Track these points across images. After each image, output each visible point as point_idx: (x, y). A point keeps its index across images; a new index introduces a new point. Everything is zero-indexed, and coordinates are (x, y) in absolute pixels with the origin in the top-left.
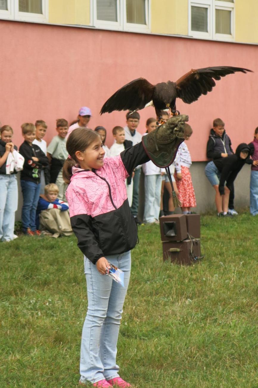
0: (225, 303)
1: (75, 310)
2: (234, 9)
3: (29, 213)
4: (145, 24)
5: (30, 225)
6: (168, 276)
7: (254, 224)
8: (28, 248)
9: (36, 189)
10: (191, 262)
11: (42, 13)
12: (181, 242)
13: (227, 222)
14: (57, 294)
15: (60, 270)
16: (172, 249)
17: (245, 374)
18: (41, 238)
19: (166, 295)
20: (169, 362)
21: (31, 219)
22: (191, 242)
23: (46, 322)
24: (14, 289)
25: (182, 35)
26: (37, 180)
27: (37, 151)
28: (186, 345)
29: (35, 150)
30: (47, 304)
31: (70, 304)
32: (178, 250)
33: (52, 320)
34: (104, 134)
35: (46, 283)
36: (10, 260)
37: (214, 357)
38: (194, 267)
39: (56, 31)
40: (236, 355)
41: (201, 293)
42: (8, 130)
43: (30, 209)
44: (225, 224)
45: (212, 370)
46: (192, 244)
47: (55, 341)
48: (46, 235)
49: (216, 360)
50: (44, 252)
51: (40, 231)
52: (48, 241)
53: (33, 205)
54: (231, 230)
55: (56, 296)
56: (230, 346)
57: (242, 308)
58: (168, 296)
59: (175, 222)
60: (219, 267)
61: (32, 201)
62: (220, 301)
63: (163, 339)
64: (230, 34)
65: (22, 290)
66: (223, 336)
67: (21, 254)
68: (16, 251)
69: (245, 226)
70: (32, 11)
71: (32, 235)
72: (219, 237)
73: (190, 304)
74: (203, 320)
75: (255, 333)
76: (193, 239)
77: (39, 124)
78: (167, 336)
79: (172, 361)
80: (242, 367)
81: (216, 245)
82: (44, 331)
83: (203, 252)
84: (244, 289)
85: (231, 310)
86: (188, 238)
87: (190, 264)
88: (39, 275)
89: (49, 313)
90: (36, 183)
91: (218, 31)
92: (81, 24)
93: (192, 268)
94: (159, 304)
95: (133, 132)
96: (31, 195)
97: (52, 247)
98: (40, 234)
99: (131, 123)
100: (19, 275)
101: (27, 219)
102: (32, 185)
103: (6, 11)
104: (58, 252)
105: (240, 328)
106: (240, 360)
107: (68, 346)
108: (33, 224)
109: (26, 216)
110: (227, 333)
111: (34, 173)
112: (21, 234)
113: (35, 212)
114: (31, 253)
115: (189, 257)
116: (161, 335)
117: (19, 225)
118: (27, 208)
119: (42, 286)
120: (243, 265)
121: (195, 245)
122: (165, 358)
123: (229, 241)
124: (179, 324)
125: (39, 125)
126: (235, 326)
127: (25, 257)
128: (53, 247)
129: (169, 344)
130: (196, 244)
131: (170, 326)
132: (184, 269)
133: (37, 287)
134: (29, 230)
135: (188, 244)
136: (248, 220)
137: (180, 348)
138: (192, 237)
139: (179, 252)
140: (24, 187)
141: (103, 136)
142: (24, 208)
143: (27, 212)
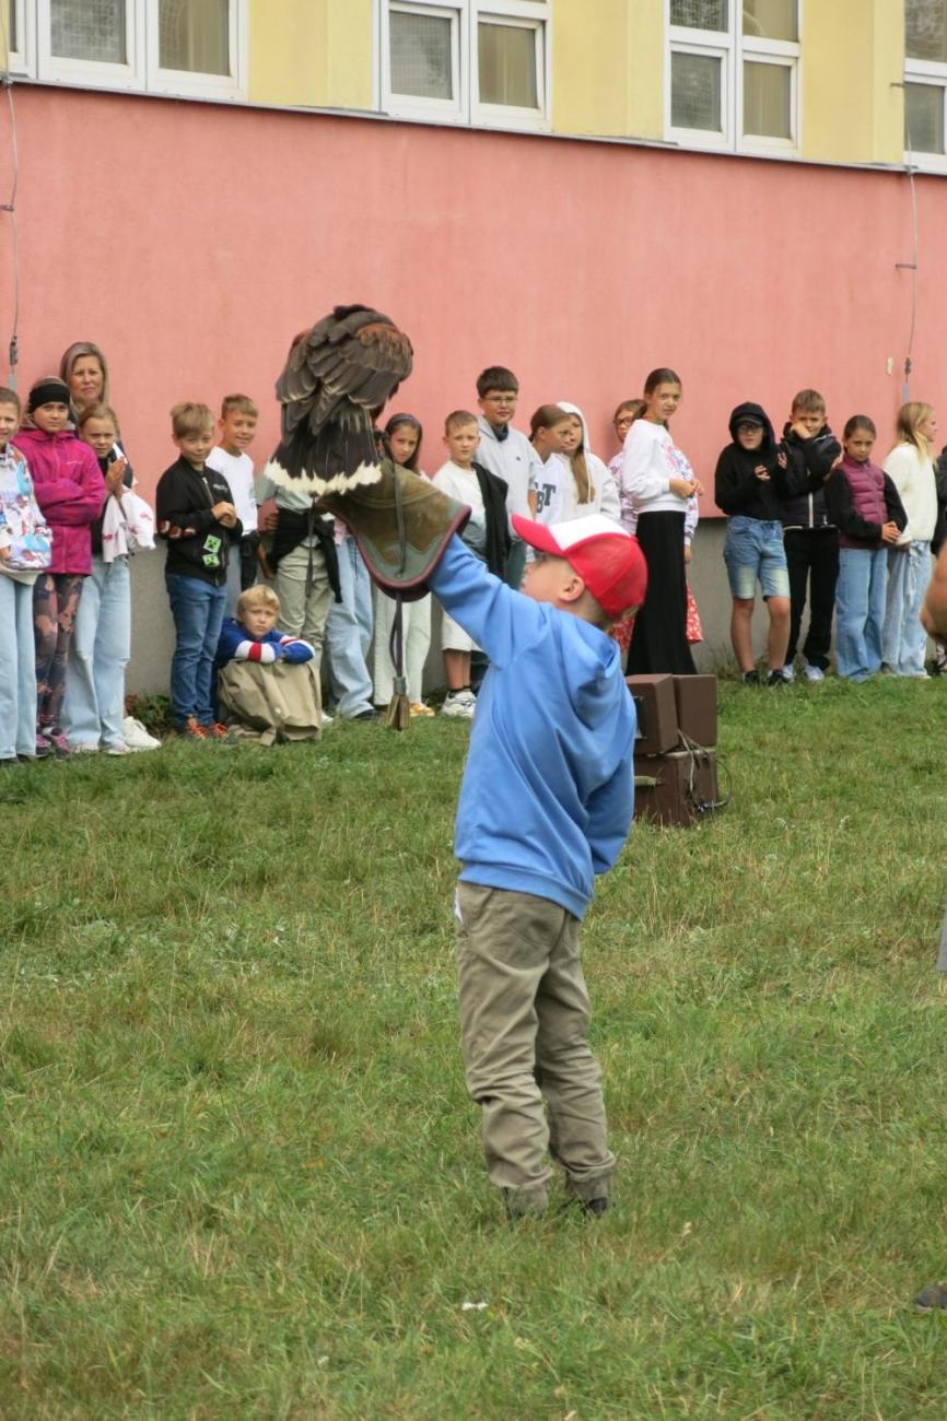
0: (808, 938)
1: (360, 959)
2: (799, 61)
3: (193, 673)
4: (535, 106)
5: (195, 707)
6: (627, 859)
7: (864, 706)
8: (196, 776)
9: (214, 601)
10: (691, 818)
11: (228, 73)
12: (661, 759)
13: (780, 699)
14: (299, 909)
15: (300, 841)
17: (893, 1149)
18: (228, 747)
19: (629, 915)
20: (659, 1111)
21: (200, 690)
22: (689, 756)
23: (278, 993)
24: (171, 895)
25: (646, 140)
26: (216, 575)
27: (217, 486)
28: (706, 1062)
29: (211, 486)
30: (276, 940)
31: (345, 941)
33: (296, 986)
34: (415, 439)
35: (262, 879)
36: (143, 812)
37: (795, 1097)
38: (699, 833)
39: (272, 128)
40: (861, 1092)
41: (734, 910)
42: (100, 417)
43: (197, 660)
44: (777, 705)
45: (792, 1135)
46: (693, 764)
47: (314, 1050)
48: (243, 736)
49: (803, 1107)
50: (242, 786)
51: (225, 724)
52: (250, 755)
53: (205, 646)
54: (795, 723)
55: (298, 917)
56: (838, 1067)
57: (861, 954)
58: (634, 918)
60: (774, 832)
61: (202, 634)
62: (793, 933)
63: (637, 1043)
64: (789, 136)
65: (194, 898)
66: (816, 1035)
67: (174, 794)
68: (161, 786)
69: (836, 712)
70: (198, 69)
71: (202, 736)
72: (761, 744)
73: (704, 941)
74: (746, 988)
75: (909, 1028)
76: (695, 748)
77: (231, 405)
78: (647, 1036)
79: (672, 1109)
80: (882, 1127)
81: (757, 768)
82: (278, 1022)
83: (723, 789)
84: (859, 899)
85: (830, 960)
86: (680, 747)
87: (687, 825)
88: (239, 855)
89: (285, 966)
90: (214, 584)
91: (751, 127)
92: (346, 106)
93: (694, 835)
94: (607, 940)
95: (501, 430)
96: (199, 617)
97: (266, 774)
98: (225, 735)
99: (495, 404)
100: (179, 854)
101: (189, 690)
102: (201, 587)
103: (120, 67)
104: (287, 786)
105: (863, 1012)
106: (872, 1107)
107: (356, 1062)
108: (206, 704)
109: (185, 680)
110: (826, 1026)
111: (208, 553)
112: (169, 733)
113: (209, 667)
114: (207, 792)
115: (685, 803)
116: (630, 1032)
117: (162, 707)
118: (188, 656)
119: (252, 885)
120: (847, 826)
121: (701, 766)
122: (649, 1101)
123: (791, 755)
124: (678, 1000)
125: (233, 410)
126: (847, 1006)
127: (188, 803)
128: (271, 773)
129: (656, 1060)
130: (705, 763)
131: (651, 1007)
132: (672, 837)
133: (237, 892)
134: (193, 722)
135: (681, 763)
136: (843, 694)
137: (691, 1071)
138: (693, 742)
139: (654, 787)
140: (178, 594)
141: (411, 443)
142: (179, 655)
143: (190, 668)
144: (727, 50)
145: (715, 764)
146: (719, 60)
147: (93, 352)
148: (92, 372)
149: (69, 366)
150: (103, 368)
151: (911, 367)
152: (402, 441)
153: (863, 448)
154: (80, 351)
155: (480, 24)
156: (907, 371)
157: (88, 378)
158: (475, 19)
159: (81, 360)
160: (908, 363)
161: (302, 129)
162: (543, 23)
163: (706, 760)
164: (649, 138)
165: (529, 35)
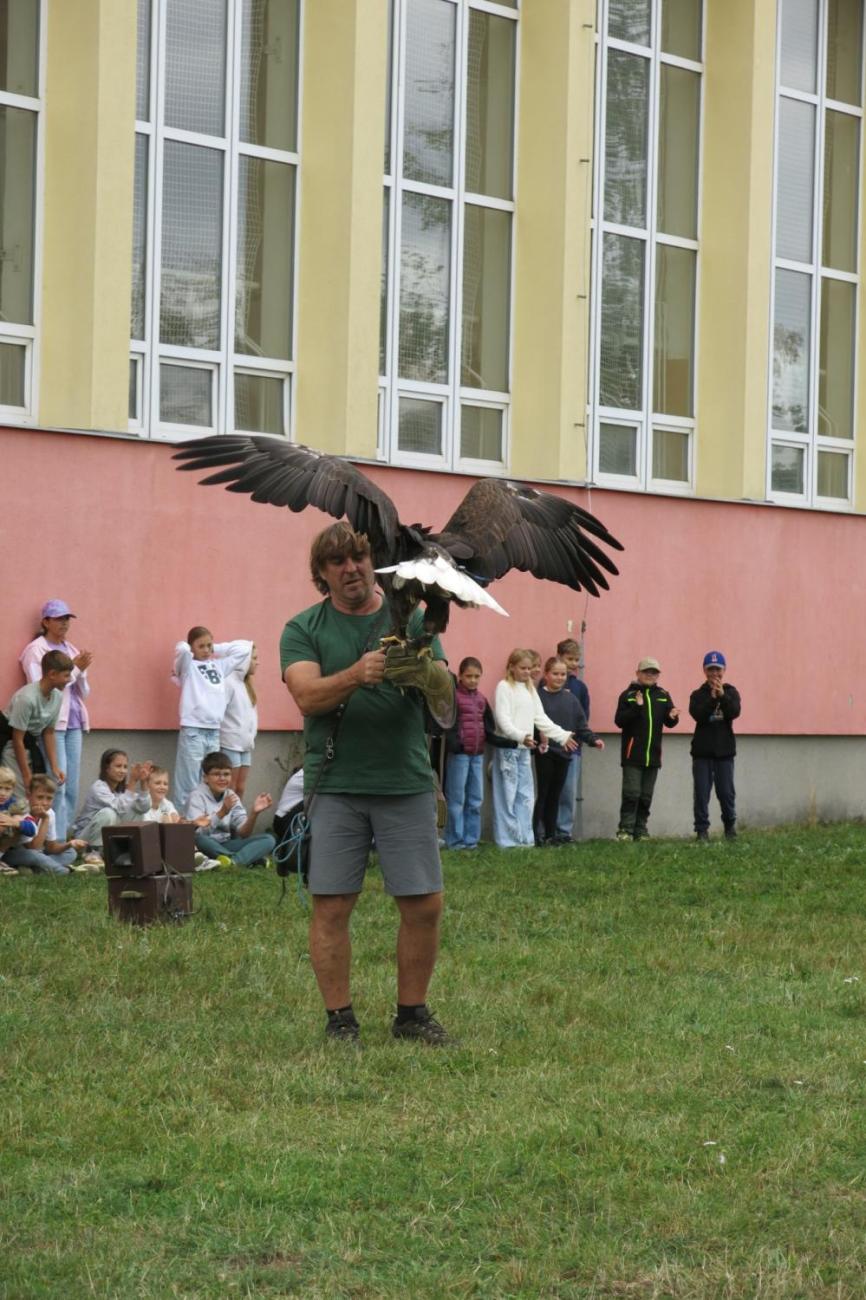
2: (510, 407)
11: (22, 404)
12: (146, 879)
16: (125, 893)
22: (166, 879)
25: (360, 459)
32: (138, 895)
46: (169, 885)
59: (131, 837)
64: (500, 460)
76: (175, 874)
83: (196, 901)
86: (161, 872)
92: (106, 429)
115: (161, 910)
121: (177, 885)
130: (181, 885)
135: (160, 883)
138: (173, 869)
139: (139, 899)
145: (190, 885)
151: (587, 628)
153: (474, 680)
155: (235, 373)
156: (583, 630)
160: (584, 624)
161: (64, 444)
162: (290, 374)
163: (182, 882)
164: (364, 457)
165: (279, 382)
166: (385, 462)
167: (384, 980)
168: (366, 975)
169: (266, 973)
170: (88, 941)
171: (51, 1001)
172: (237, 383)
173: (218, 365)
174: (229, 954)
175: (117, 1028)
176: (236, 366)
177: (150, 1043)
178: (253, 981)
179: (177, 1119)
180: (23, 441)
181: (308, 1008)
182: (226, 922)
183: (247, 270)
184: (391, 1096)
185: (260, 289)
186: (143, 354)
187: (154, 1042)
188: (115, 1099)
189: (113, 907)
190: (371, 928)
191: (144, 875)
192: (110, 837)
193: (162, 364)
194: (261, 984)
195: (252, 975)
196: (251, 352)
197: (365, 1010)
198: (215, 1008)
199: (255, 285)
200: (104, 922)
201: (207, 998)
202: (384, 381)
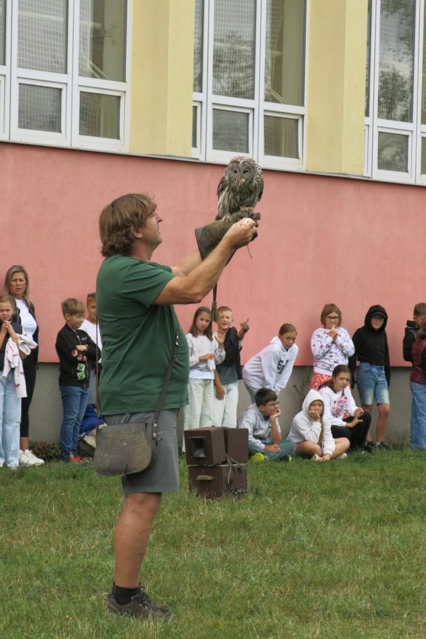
3: (72, 430)
4: (297, 157)
9: (83, 395)
11: (118, 138)
12: (215, 467)
16: (201, 477)
21: (74, 440)
25: (352, 175)
26: (84, 383)
27: (83, 339)
29: (81, 338)
32: (210, 478)
43: (74, 425)
46: (231, 471)
51: (82, 457)
53: (78, 417)
59: (205, 437)
61: (77, 411)
76: (234, 463)
77: (92, 298)
90: (83, 388)
92: (177, 155)
96: (76, 403)
98: (82, 462)
101: (70, 439)
102: (77, 389)
103: (57, 134)
108: (75, 446)
109: (68, 434)
111: (79, 372)
118: (70, 422)
121: (236, 471)
130: (239, 471)
134: (72, 456)
135: (224, 470)
138: (233, 460)
139: (209, 481)
140: (66, 392)
141: (207, 321)
142: (66, 421)
143: (70, 428)
144: (412, 131)
145: (246, 471)
146: (407, 136)
147: (21, 270)
148: (21, 280)
149: (10, 276)
150: (26, 279)
152: (202, 319)
154: (15, 270)
155: (265, 116)
157: (19, 283)
158: (262, 114)
159: (16, 274)
161: (149, 165)
162: (303, 116)
163: (239, 469)
164: (354, 174)
165: (294, 122)
166: (369, 177)
167: (389, 536)
168: (376, 533)
169: (308, 531)
170: (179, 509)
171: (161, 549)
172: (265, 122)
173: (253, 109)
174: (279, 518)
175: (211, 567)
176: (265, 111)
177: (236, 577)
178: (299, 537)
179: (264, 628)
180: (120, 163)
181: (341, 555)
182: (270, 497)
183: (272, 43)
184: (409, 614)
185: (282, 56)
186: (201, 102)
187: (239, 576)
188: (219, 614)
189: (192, 487)
190: (373, 501)
191: (214, 464)
192: (190, 438)
193: (214, 109)
194: (304, 538)
195: (298, 532)
196: (275, 100)
197: (380, 556)
198: (276, 554)
199: (277, 53)
200: (186, 496)
201: (270, 547)
202: (368, 121)
